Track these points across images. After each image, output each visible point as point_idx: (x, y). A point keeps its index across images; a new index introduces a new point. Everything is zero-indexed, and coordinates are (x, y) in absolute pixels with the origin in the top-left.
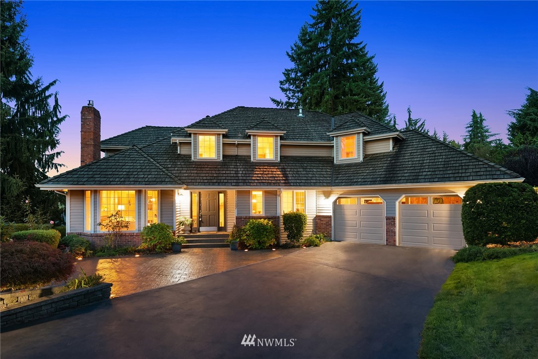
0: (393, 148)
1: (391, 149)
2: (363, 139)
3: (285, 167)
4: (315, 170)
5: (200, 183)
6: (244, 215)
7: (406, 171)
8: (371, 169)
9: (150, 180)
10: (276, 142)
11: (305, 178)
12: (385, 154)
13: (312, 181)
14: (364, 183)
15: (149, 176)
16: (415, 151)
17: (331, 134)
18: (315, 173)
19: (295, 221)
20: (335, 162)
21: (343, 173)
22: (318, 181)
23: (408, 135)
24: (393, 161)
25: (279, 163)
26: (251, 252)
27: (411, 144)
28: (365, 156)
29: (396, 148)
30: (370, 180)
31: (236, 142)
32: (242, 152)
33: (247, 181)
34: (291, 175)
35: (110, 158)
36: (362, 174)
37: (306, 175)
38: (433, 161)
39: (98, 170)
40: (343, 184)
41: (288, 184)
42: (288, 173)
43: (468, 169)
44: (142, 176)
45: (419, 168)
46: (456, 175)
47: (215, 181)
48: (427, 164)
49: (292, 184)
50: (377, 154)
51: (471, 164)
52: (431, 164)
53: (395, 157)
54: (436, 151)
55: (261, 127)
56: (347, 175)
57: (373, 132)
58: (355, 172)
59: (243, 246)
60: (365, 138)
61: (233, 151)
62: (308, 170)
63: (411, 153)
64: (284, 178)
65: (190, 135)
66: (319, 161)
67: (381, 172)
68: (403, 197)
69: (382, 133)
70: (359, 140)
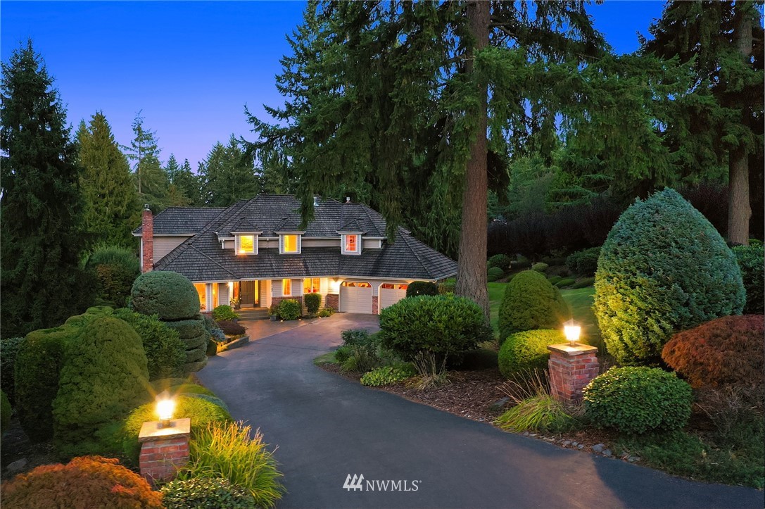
1: (380, 247)
2: (362, 239)
3: (306, 259)
4: (327, 261)
6: (278, 296)
7: (384, 267)
8: (365, 262)
9: (212, 276)
10: (299, 238)
11: (320, 269)
12: (376, 250)
13: (325, 271)
14: (359, 274)
16: (394, 251)
17: (339, 232)
18: (327, 263)
19: (312, 300)
20: (342, 253)
21: (347, 263)
22: (329, 271)
24: (379, 257)
25: (301, 255)
26: (286, 322)
27: (393, 244)
28: (364, 250)
29: (383, 246)
30: (363, 272)
32: (272, 245)
33: (279, 272)
34: (310, 266)
36: (359, 266)
37: (321, 266)
38: (400, 261)
40: (345, 273)
41: (308, 274)
42: (308, 264)
43: (415, 270)
45: (392, 265)
47: (258, 273)
48: (397, 263)
49: (310, 274)
50: (371, 249)
51: (418, 266)
52: (399, 263)
53: (382, 253)
54: (405, 254)
55: (287, 227)
56: (349, 266)
57: (369, 233)
58: (355, 264)
59: (279, 318)
60: (363, 237)
61: (265, 245)
62: (322, 261)
63: (391, 252)
64: (305, 269)
65: (234, 236)
66: (330, 251)
67: (371, 267)
68: (382, 284)
69: (375, 235)
70: (358, 239)
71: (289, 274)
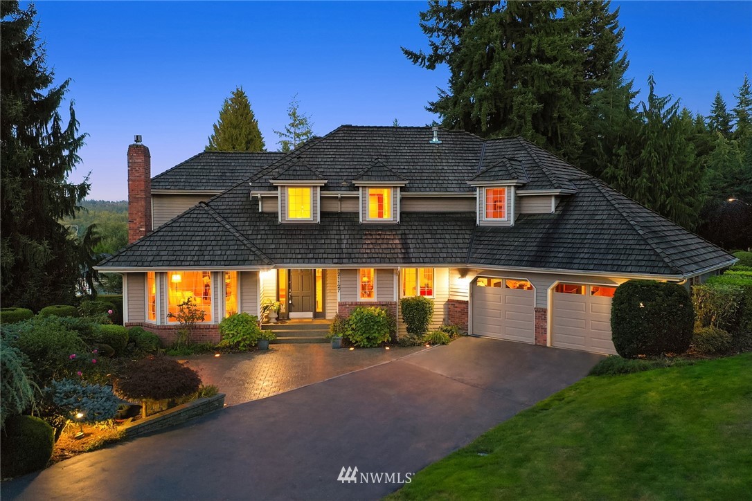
0: (556, 208)
1: (553, 209)
2: (516, 193)
3: (407, 232)
4: (447, 236)
5: (292, 260)
6: (349, 300)
7: (561, 250)
8: (522, 240)
9: (230, 258)
10: (395, 195)
11: (432, 250)
12: (545, 217)
13: (441, 255)
14: (508, 262)
15: (228, 253)
16: (582, 217)
17: (473, 184)
18: (447, 241)
19: (417, 311)
20: (478, 223)
21: (486, 242)
22: (450, 255)
23: (582, 187)
24: (551, 231)
25: (398, 225)
26: (358, 351)
27: (581, 204)
28: (520, 217)
29: (560, 208)
30: (516, 258)
31: (339, 196)
32: (347, 207)
33: (353, 256)
34: (413, 246)
35: (174, 225)
36: (508, 248)
37: (434, 246)
38: (596, 237)
39: (163, 243)
40: (482, 261)
41: (407, 260)
42: (409, 241)
43: (632, 254)
44: (219, 252)
45: (578, 246)
46: (615, 263)
47: (311, 256)
48: (589, 241)
49: (413, 260)
50: (534, 215)
51: (638, 247)
52: (593, 241)
53: (556, 222)
54: (606, 222)
55: (374, 173)
56: (490, 247)
57: (531, 184)
58: (501, 243)
59: (347, 343)
60: (518, 192)
61: (335, 207)
62: (438, 236)
63: (576, 220)
64: (403, 251)
65: (276, 188)
66: (457, 220)
67: (532, 247)
68: (556, 283)
69: (542, 187)
70: (509, 196)
71: (371, 259)
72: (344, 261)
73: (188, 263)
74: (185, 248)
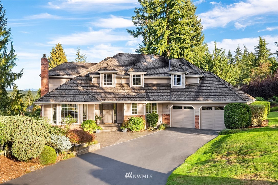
0: (199, 81)
1: (198, 82)
2: (185, 77)
3: (147, 90)
4: (162, 92)
5: (108, 100)
6: (128, 115)
7: (204, 95)
8: (189, 92)
10: (142, 77)
12: (195, 85)
14: (185, 100)
15: (84, 97)
16: (209, 84)
17: (170, 73)
20: (171, 87)
21: (175, 94)
22: (164, 98)
23: (207, 74)
24: (199, 89)
25: (144, 88)
27: (207, 80)
28: (186, 85)
29: (200, 82)
30: (188, 98)
31: (122, 77)
32: (125, 82)
33: (130, 98)
35: (61, 87)
36: (184, 95)
38: (215, 90)
39: (59, 94)
40: (176, 100)
41: (149, 99)
42: (149, 93)
43: (228, 95)
44: (81, 97)
45: (209, 93)
46: (223, 98)
48: (213, 92)
50: (192, 84)
51: (230, 93)
52: (214, 92)
54: (217, 85)
55: (135, 69)
56: (177, 95)
57: (190, 73)
58: (181, 94)
59: (129, 130)
61: (120, 82)
62: (158, 92)
63: (207, 85)
64: (147, 97)
65: (99, 74)
66: (164, 86)
67: (193, 94)
68: (202, 107)
69: (194, 74)
70: (183, 78)
72: (127, 100)
73: (70, 101)
74: (68, 95)
